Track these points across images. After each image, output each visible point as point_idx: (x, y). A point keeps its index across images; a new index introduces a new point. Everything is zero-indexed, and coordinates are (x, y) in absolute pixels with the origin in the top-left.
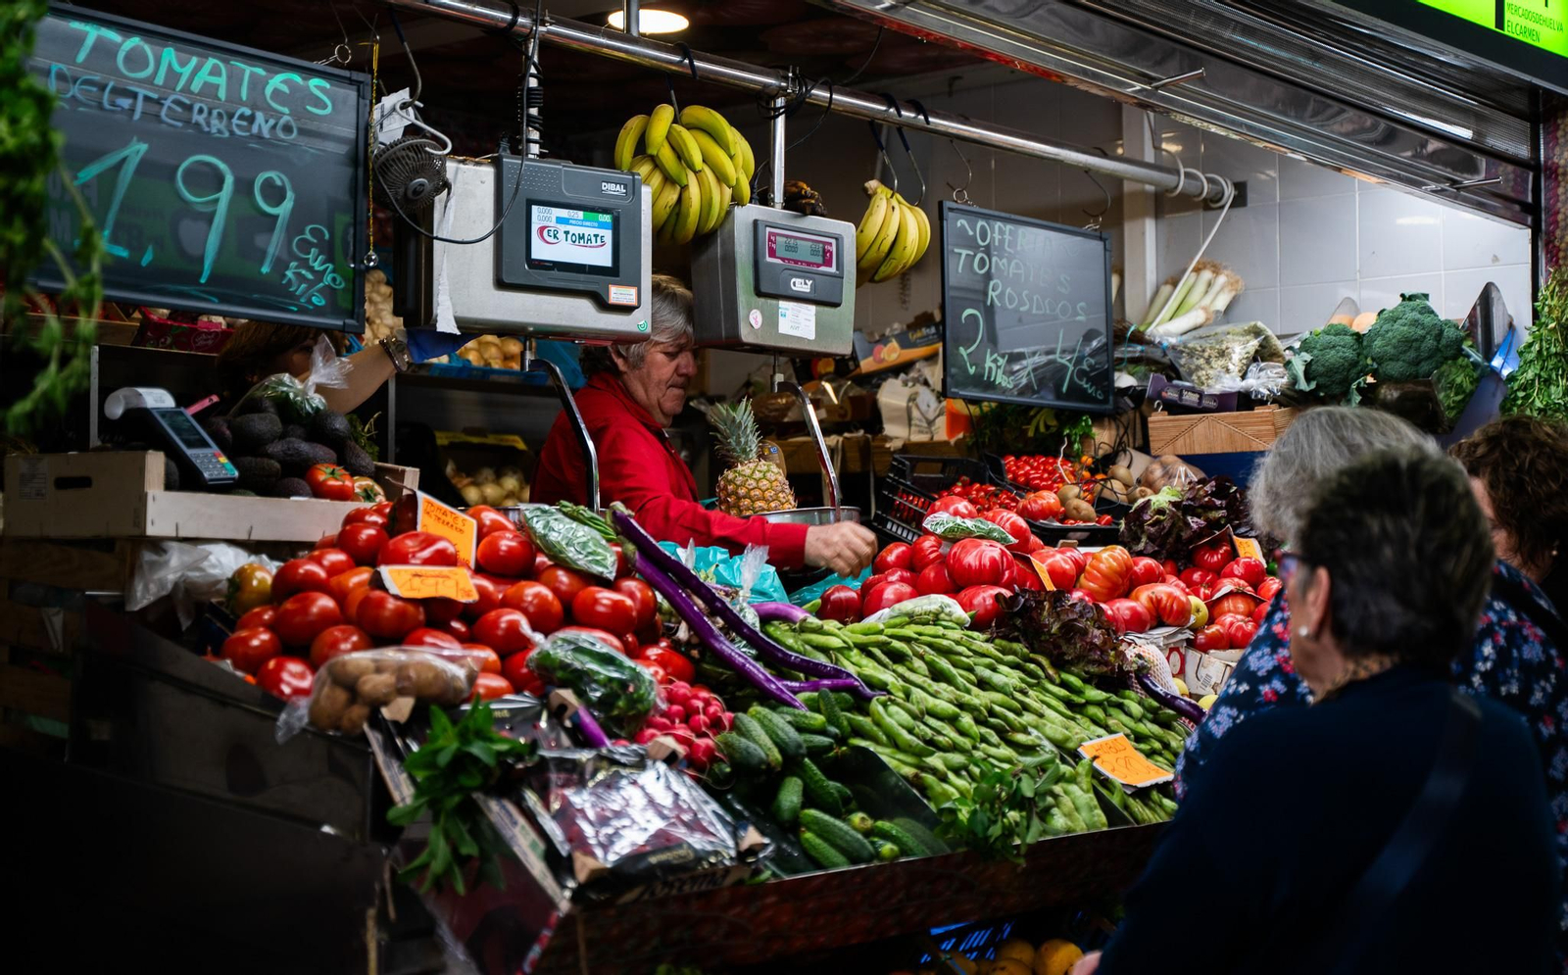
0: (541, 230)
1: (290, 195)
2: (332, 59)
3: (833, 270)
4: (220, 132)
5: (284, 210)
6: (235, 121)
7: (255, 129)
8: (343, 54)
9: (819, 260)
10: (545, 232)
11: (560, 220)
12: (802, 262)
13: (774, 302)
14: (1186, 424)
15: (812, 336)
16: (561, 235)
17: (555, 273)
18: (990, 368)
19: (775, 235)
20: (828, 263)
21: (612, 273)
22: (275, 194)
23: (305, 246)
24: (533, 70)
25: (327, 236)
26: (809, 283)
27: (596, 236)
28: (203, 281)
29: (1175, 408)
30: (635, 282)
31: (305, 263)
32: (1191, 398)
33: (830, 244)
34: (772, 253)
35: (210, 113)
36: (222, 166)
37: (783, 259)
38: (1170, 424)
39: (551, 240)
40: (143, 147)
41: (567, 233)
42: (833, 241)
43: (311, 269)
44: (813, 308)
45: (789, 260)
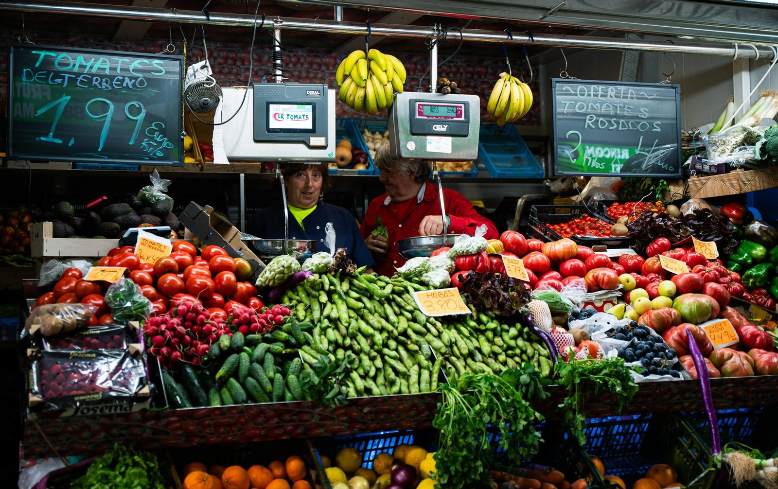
0: (275, 115)
1: (143, 110)
2: (165, 51)
3: (463, 119)
4: (106, 88)
5: (141, 117)
6: (114, 82)
7: (125, 85)
8: (171, 48)
9: (454, 115)
10: (277, 116)
11: (284, 110)
12: (441, 117)
13: (423, 137)
14: (703, 182)
15: (450, 152)
16: (285, 117)
17: (282, 134)
18: (587, 160)
19: (423, 105)
20: (459, 116)
21: (312, 131)
22: (135, 111)
23: (152, 132)
24: (277, 43)
25: (164, 126)
26: (446, 127)
27: (304, 115)
28: (99, 150)
29: (700, 173)
30: (325, 134)
31: (153, 139)
32: (706, 168)
33: (461, 107)
34: (421, 114)
35: (101, 81)
36: (108, 101)
37: (428, 117)
38: (697, 182)
39: (280, 119)
40: (69, 98)
41: (288, 115)
42: (463, 106)
43: (156, 141)
44: (450, 138)
45: (432, 117)
